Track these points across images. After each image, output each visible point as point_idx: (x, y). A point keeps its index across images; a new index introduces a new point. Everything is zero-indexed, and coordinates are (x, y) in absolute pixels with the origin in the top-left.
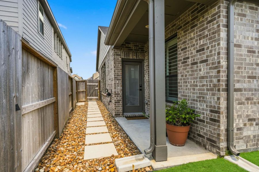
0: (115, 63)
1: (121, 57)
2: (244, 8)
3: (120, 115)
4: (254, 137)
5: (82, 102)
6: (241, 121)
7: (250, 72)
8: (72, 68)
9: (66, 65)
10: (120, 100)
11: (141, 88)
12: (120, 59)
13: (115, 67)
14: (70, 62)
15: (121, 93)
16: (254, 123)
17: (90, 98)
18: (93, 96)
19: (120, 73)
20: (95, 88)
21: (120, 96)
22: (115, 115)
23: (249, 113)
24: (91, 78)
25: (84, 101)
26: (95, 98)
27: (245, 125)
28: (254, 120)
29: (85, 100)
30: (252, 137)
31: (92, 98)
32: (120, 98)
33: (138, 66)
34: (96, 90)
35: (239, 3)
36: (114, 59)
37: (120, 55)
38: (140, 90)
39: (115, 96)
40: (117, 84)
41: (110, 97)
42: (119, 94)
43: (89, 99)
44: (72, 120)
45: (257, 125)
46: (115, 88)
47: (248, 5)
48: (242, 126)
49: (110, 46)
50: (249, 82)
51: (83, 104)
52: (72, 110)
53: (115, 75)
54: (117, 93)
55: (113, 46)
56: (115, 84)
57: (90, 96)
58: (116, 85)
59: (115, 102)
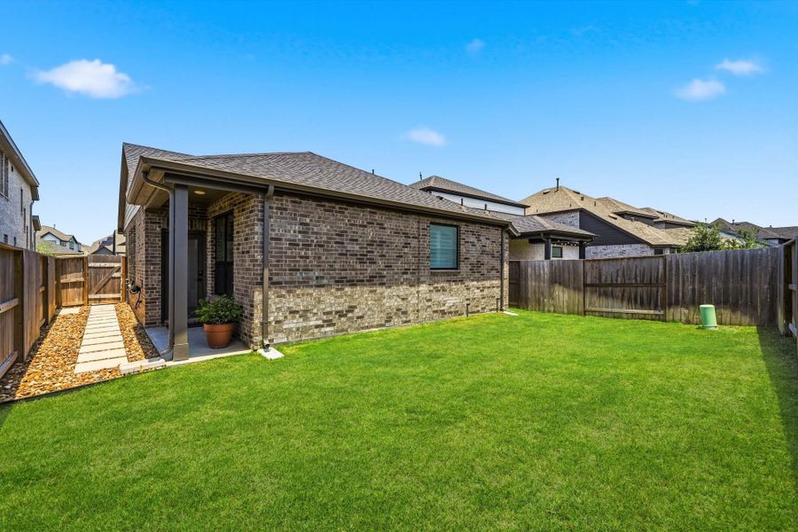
0: (147, 236)
1: (160, 227)
2: (284, 202)
3: (155, 323)
4: (298, 329)
5: (72, 306)
6: (281, 314)
7: (292, 264)
8: (38, 217)
9: (19, 212)
10: (157, 299)
11: (200, 277)
12: (158, 229)
13: (146, 243)
14: (33, 200)
15: (159, 287)
16: (298, 316)
17: (98, 296)
18: (105, 293)
19: (158, 253)
20: (112, 273)
21: (157, 292)
22: (146, 324)
23: (291, 305)
24: (109, 238)
25: (78, 306)
26: (111, 296)
27: (286, 317)
28: (298, 312)
29: (81, 302)
30: (294, 329)
31: (103, 296)
32: (156, 295)
33: (196, 241)
34: (114, 278)
35: (279, 198)
36: (147, 229)
37: (159, 223)
38: (199, 280)
39: (147, 292)
40: (151, 271)
41: (137, 295)
42: (155, 288)
43: (95, 299)
44: (48, 340)
45: (300, 317)
46: (147, 278)
47: (289, 199)
48: (281, 318)
49: (138, 207)
50: (291, 274)
51: (76, 311)
52: (46, 324)
53: (146, 257)
54: (150, 286)
55: (145, 208)
56: (146, 271)
57: (97, 293)
58: (149, 273)
59: (146, 303)
